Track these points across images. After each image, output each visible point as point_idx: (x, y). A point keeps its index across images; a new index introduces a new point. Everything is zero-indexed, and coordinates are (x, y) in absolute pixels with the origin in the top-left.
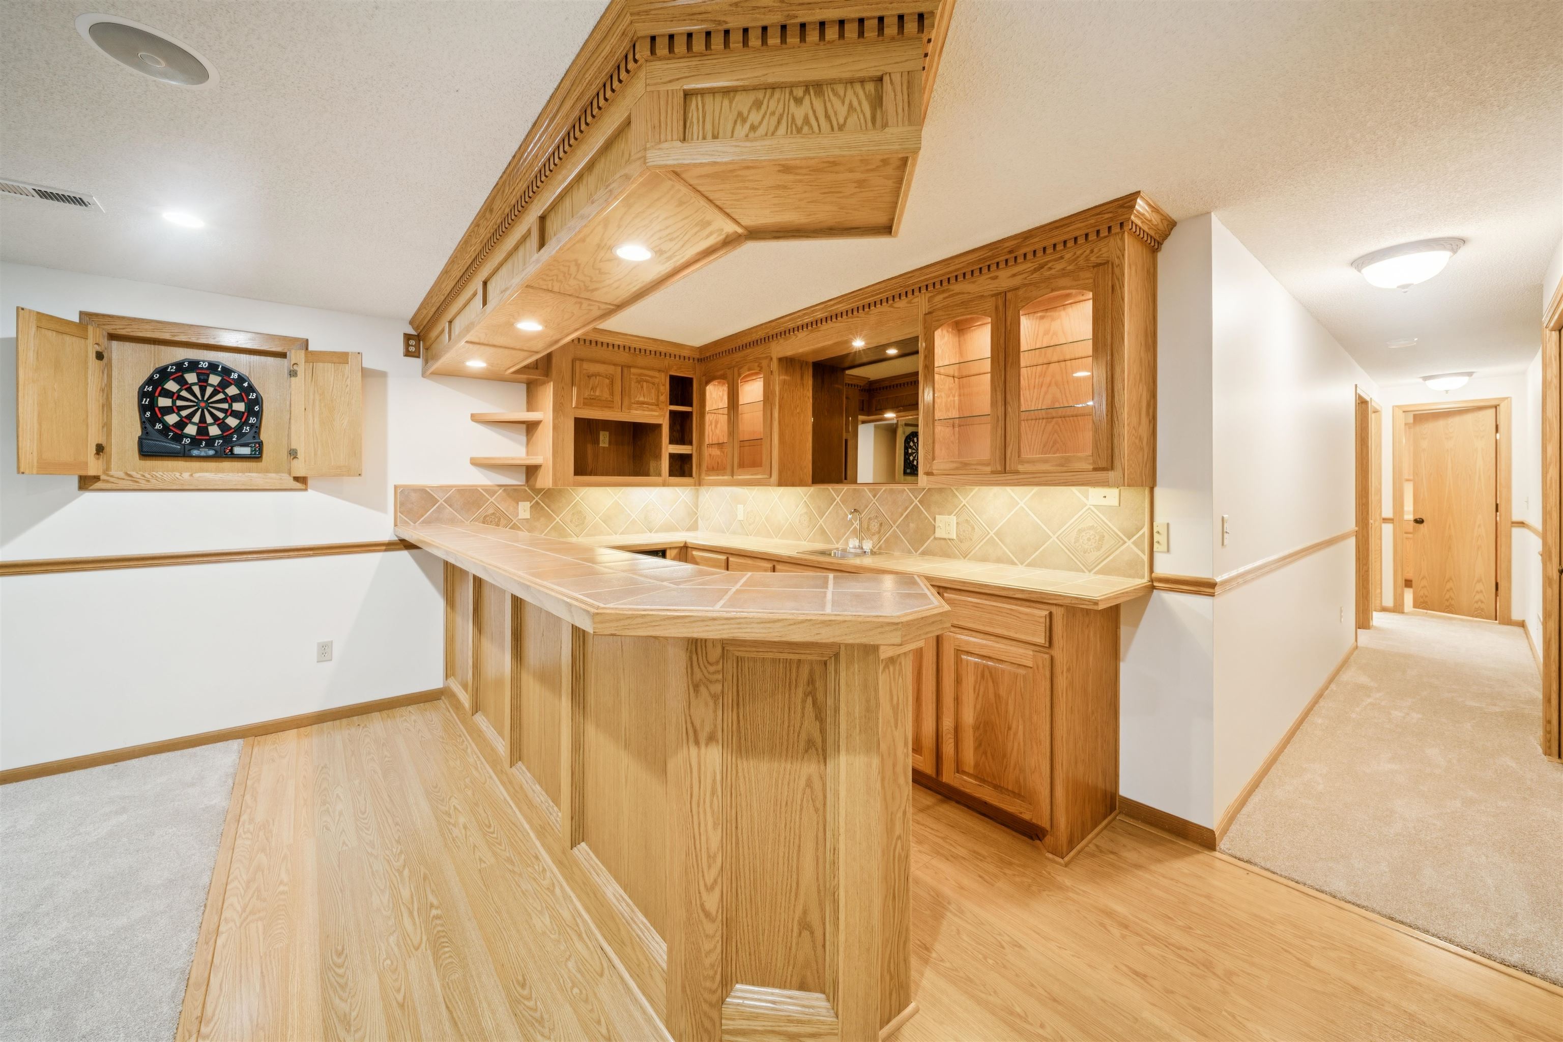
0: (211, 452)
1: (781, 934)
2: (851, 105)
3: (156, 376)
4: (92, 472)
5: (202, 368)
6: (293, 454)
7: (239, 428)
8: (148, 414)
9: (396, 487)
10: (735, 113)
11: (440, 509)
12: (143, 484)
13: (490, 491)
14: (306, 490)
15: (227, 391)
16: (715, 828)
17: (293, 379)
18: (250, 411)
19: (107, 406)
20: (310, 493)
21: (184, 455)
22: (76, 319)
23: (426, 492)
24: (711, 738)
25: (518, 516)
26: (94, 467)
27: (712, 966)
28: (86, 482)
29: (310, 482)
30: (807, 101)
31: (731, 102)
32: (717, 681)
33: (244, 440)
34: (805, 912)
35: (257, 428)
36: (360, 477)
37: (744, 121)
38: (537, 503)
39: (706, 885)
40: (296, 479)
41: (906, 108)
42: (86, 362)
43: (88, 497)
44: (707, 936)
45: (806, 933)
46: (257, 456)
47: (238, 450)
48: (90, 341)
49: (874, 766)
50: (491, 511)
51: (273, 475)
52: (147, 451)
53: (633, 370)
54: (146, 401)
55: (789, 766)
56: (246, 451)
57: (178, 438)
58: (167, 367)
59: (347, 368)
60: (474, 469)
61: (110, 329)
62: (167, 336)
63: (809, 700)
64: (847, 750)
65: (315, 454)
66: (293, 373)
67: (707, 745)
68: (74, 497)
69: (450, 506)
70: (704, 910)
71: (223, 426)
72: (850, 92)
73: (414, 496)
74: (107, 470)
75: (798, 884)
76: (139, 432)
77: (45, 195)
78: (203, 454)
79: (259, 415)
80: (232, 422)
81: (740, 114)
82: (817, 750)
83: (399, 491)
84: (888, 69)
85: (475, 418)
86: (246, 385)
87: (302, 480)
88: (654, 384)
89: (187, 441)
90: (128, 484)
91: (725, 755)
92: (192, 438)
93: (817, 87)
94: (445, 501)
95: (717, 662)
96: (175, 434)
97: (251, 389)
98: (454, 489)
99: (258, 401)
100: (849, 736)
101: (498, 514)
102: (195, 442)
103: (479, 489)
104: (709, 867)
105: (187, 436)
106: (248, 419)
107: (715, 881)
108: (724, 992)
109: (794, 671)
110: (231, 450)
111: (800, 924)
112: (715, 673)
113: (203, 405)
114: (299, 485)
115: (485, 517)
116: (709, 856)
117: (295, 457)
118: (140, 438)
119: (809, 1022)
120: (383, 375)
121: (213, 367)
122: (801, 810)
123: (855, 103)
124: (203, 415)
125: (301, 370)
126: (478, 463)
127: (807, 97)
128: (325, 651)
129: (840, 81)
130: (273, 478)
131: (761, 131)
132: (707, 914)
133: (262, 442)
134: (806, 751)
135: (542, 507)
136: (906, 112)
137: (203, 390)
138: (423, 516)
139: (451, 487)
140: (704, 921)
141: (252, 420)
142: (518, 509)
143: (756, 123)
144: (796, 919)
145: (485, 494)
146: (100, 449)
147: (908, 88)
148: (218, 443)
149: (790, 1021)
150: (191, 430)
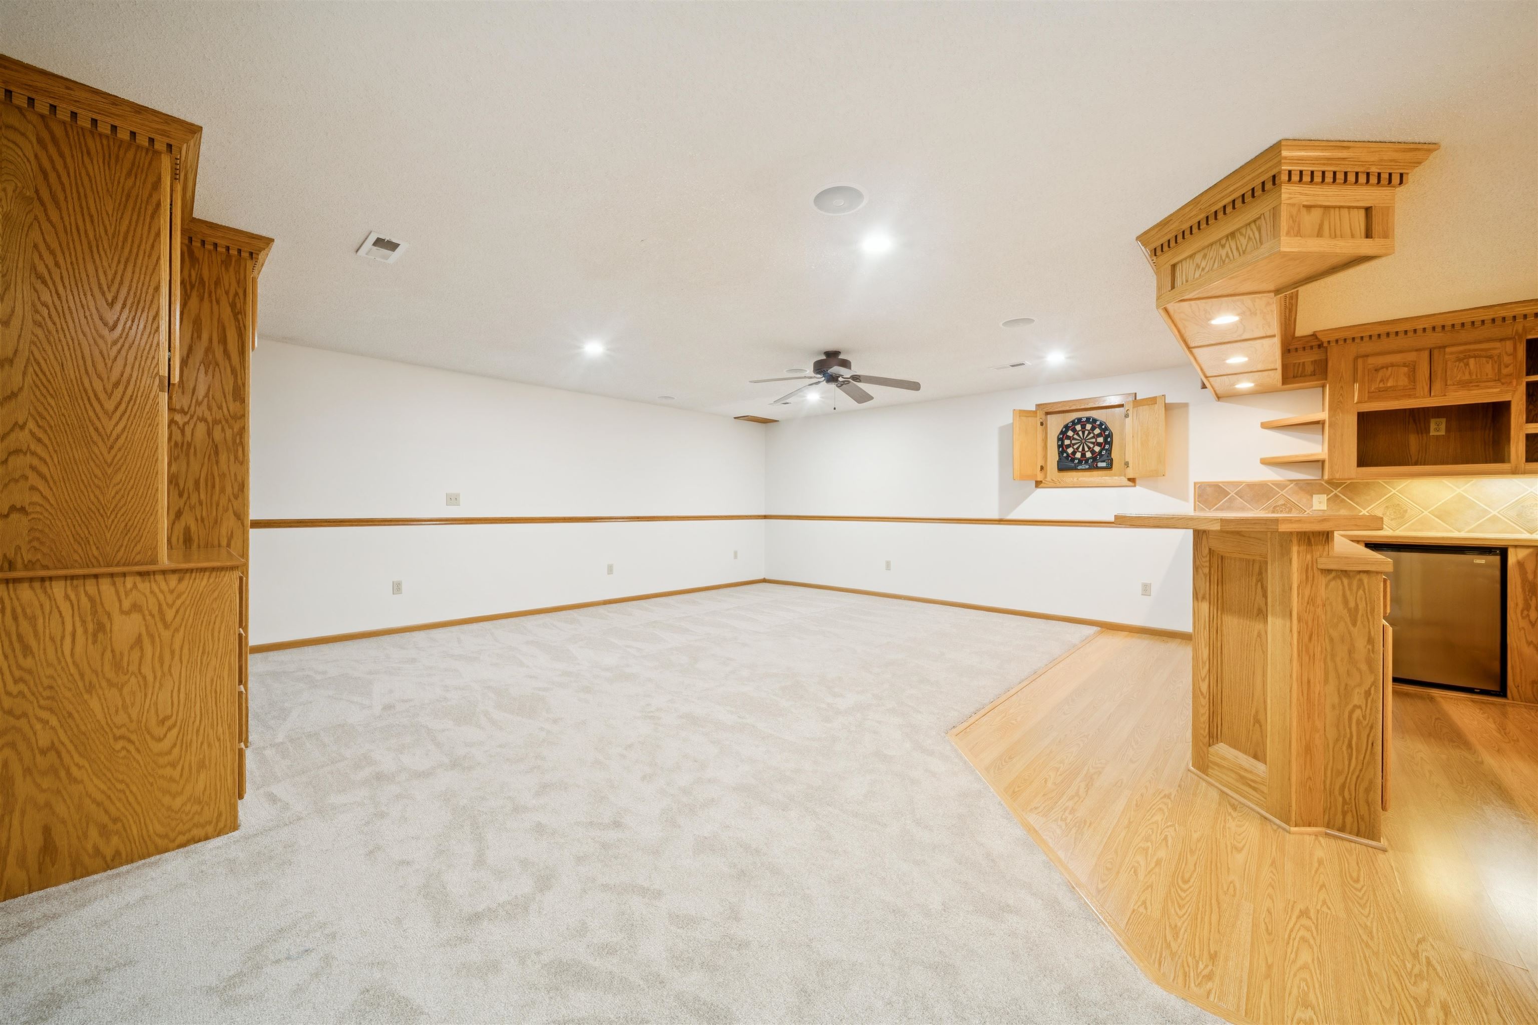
0: (1087, 467)
1: (1244, 722)
2: (1249, 238)
3: (1064, 430)
4: (1039, 479)
5: (1083, 422)
6: (1127, 464)
7: (1100, 452)
8: (1061, 449)
9: (1195, 484)
10: (1195, 265)
11: (1231, 500)
12: (1058, 484)
13: (1281, 485)
14: (1135, 486)
15: (1094, 432)
16: (1205, 647)
17: (1127, 419)
18: (1106, 441)
19: (1045, 447)
20: (1138, 487)
21: (1075, 469)
22: (1034, 409)
23: (1220, 487)
24: (1204, 598)
25: (1312, 507)
26: (1040, 477)
27: (1204, 723)
28: (1038, 484)
29: (1137, 481)
30: (1227, 245)
31: (1193, 261)
32: (1206, 566)
33: (1103, 458)
34: (1257, 712)
35: (1109, 451)
36: (1164, 477)
37: (1199, 267)
38: (1336, 495)
39: (1201, 678)
40: (1129, 480)
41: (1272, 230)
42: (1037, 428)
43: (1040, 491)
44: (1202, 706)
45: (1257, 725)
46: (1110, 467)
47: (1100, 464)
48: (1038, 418)
49: (1287, 626)
50: (1281, 502)
51: (1116, 478)
52: (1061, 468)
53: (1448, 350)
54: (1060, 443)
55: (1248, 623)
56: (1104, 464)
57: (1073, 460)
58: (1068, 424)
59: (1156, 406)
60: (1263, 467)
61: (1046, 410)
62: (1067, 408)
63: (1259, 584)
64: (1272, 614)
65: (1138, 464)
66: (1127, 416)
67: (1202, 601)
68: (1032, 492)
69: (1241, 497)
70: (1200, 691)
71: (1093, 452)
72: (1249, 230)
73: (1209, 490)
74: (1046, 477)
75: (1253, 694)
76: (1057, 458)
77: (1013, 366)
78: (1083, 468)
79: (1111, 444)
80: (1097, 449)
81: (1197, 264)
82: (1263, 615)
83: (1197, 486)
84: (1262, 212)
85: (1265, 426)
86: (1103, 427)
87: (1132, 480)
88: (1491, 357)
89: (1076, 461)
90: (1052, 484)
91: (1211, 609)
92: (1079, 460)
93: (1232, 235)
94: (1236, 494)
95: (1207, 556)
96: (1072, 458)
97: (1106, 428)
98: (1244, 484)
99: (1110, 435)
100: (1273, 606)
101: (1289, 505)
102: (1080, 462)
103: (1269, 484)
104: (1203, 668)
105: (1076, 459)
106: (1104, 446)
107: (1206, 676)
108: (1211, 741)
109: (1251, 566)
110: (1096, 465)
111: (1254, 719)
112: (1205, 562)
113: (1083, 441)
114: (1130, 483)
115: (1275, 507)
116: (1203, 662)
117: (1128, 467)
118: (1058, 462)
119: (1251, 772)
120: (1185, 406)
121: (1088, 419)
122: (1255, 650)
123: (1251, 235)
124: (1083, 447)
125: (1130, 413)
126: (1269, 463)
127: (1227, 242)
128: (1146, 589)
129: (1242, 227)
130: (1116, 480)
131: (1207, 269)
132: (1202, 694)
133: (1112, 459)
134: (1258, 615)
135: (1343, 499)
136: (1272, 232)
137: (1083, 433)
138: (1216, 504)
139: (1240, 483)
140: (1201, 697)
141: (1107, 447)
142: (1312, 500)
143: (1204, 266)
144: (1252, 715)
145: (1275, 488)
146: (1042, 468)
147: (1273, 217)
148: (1090, 461)
149: (1242, 768)
150: (1078, 455)
